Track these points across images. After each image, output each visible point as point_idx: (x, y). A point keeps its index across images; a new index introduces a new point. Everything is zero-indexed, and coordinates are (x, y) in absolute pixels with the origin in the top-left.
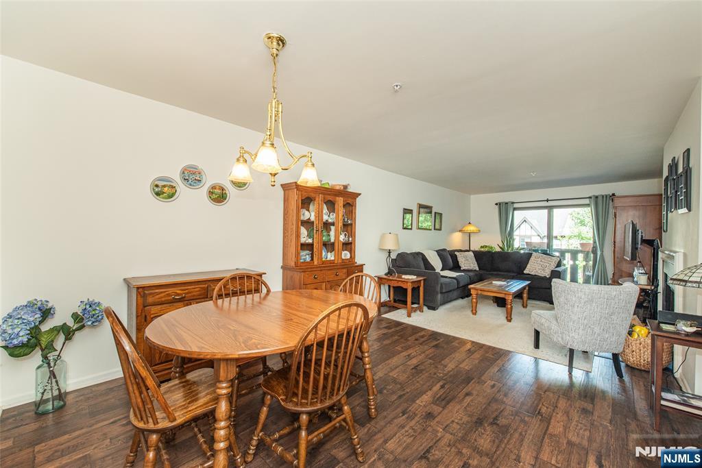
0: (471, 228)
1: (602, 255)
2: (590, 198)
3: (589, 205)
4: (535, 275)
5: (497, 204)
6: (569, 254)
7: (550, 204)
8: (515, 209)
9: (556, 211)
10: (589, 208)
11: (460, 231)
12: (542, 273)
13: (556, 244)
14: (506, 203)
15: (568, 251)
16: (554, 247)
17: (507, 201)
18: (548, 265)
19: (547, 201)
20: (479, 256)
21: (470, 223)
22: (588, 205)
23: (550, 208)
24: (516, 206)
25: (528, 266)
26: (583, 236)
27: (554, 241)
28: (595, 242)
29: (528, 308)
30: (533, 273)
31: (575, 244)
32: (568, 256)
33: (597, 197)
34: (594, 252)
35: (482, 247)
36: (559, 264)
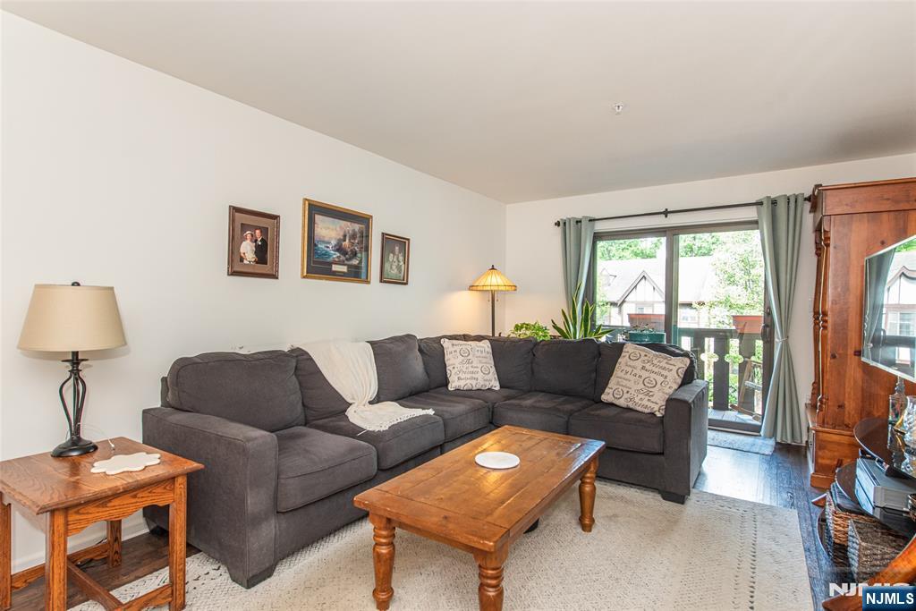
0: (494, 281)
1: (786, 346)
2: (759, 203)
3: (756, 222)
4: (629, 409)
5: (558, 224)
6: (712, 339)
7: (674, 220)
8: (598, 237)
9: (684, 240)
10: (757, 233)
11: (471, 288)
12: (645, 402)
13: (685, 320)
14: (579, 222)
15: (709, 333)
16: (682, 324)
17: (579, 216)
18: (660, 379)
19: (666, 213)
20: (503, 350)
21: (493, 269)
22: (753, 224)
23: (671, 233)
24: (601, 227)
25: (613, 383)
26: (733, 301)
27: (682, 312)
28: (768, 313)
29: (594, 530)
30: (622, 402)
31: (719, 319)
32: (710, 343)
33: (774, 202)
34: (768, 337)
35: (518, 328)
36: (689, 376)
